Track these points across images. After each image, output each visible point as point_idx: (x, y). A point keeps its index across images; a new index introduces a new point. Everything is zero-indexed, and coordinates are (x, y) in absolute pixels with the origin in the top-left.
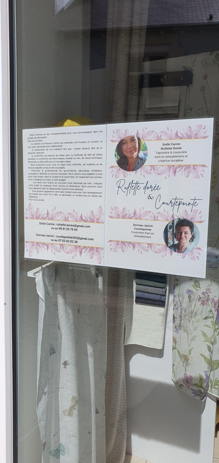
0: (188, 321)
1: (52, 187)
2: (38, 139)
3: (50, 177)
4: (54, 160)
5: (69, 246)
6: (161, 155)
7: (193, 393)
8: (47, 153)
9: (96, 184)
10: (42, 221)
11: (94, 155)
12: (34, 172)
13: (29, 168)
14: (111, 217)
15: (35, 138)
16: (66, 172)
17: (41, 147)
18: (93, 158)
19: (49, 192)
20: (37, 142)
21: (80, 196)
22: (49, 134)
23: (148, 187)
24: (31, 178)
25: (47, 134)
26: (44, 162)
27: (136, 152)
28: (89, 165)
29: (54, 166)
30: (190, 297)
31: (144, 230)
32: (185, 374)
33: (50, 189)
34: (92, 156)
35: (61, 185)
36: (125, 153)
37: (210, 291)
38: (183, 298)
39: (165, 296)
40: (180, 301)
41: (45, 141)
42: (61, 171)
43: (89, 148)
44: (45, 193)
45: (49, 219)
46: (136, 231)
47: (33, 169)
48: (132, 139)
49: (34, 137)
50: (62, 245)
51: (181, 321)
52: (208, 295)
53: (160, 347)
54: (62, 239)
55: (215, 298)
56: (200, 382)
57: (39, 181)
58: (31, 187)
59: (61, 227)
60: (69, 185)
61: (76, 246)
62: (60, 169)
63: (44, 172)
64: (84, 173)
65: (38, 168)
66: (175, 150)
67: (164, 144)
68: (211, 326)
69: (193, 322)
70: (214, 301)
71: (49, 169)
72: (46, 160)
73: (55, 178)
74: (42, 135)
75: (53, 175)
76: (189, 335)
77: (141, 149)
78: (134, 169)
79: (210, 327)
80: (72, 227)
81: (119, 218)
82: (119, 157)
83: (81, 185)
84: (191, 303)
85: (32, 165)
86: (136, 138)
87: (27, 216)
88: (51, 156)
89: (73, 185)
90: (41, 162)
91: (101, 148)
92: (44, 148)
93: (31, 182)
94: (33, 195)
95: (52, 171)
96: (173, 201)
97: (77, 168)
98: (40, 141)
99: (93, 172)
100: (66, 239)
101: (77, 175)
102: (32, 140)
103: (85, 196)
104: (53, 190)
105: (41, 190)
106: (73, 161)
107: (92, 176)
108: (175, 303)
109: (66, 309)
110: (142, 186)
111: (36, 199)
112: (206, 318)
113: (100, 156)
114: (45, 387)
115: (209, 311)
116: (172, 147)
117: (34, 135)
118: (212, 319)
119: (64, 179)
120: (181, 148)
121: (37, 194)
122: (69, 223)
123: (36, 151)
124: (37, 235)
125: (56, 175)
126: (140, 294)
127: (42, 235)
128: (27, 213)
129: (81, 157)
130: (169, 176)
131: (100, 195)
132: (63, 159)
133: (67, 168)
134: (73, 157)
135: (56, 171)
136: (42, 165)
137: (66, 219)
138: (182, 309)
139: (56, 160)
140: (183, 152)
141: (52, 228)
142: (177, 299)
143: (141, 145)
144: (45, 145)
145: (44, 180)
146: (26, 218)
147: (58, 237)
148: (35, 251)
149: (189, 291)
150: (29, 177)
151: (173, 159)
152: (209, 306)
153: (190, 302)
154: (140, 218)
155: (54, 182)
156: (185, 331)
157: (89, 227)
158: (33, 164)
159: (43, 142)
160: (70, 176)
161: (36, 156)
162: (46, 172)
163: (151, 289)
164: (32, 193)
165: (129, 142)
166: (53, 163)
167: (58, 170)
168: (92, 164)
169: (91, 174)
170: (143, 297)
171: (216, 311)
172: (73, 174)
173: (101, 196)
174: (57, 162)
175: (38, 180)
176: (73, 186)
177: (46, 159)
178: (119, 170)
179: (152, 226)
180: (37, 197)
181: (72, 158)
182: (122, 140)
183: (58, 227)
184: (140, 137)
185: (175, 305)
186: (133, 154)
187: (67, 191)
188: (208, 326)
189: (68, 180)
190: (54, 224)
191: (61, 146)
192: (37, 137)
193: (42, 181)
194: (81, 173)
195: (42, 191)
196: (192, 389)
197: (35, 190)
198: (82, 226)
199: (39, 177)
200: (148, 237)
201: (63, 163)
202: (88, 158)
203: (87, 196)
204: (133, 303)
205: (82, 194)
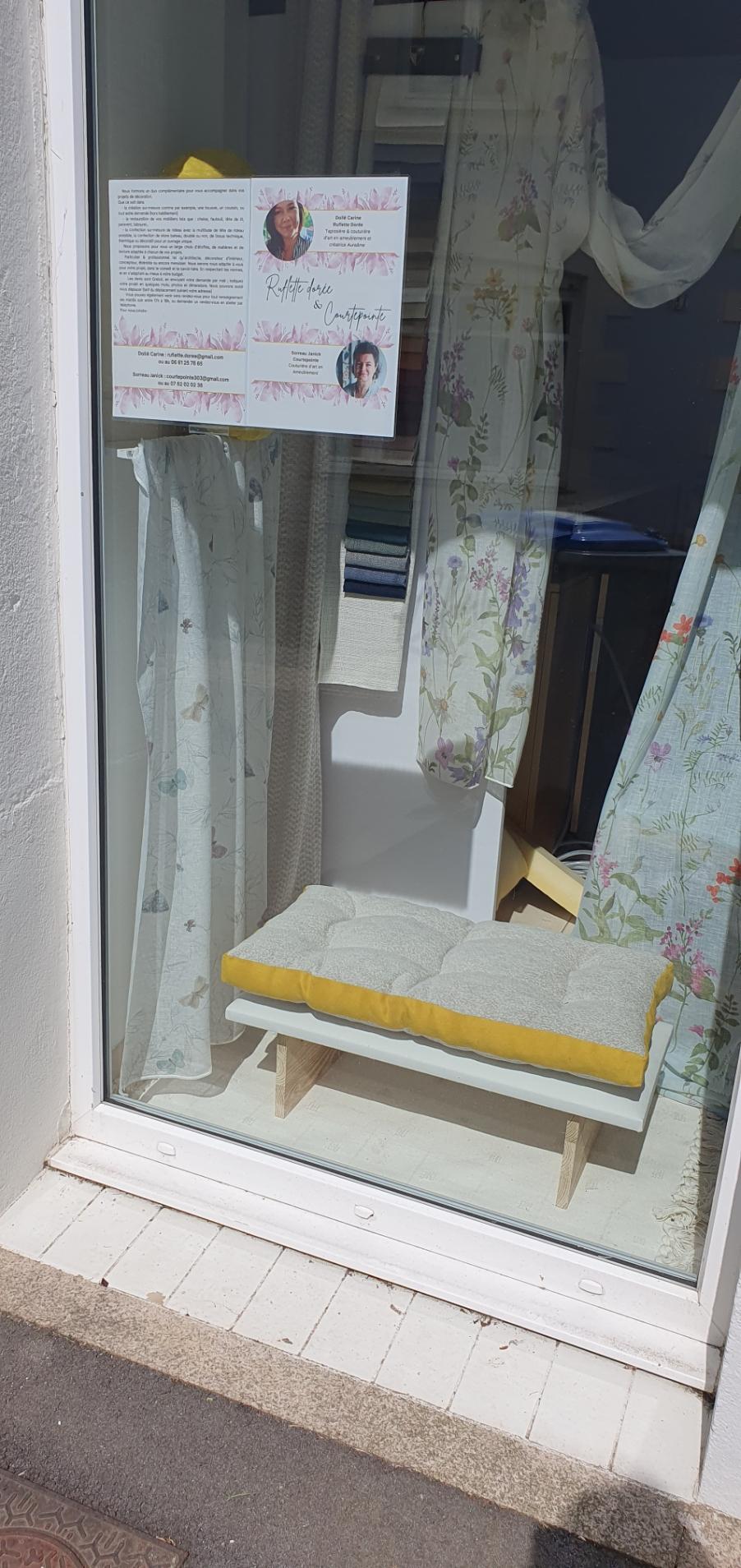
0: (448, 626)
1: (160, 287)
2: (137, 200)
3: (157, 269)
4: (163, 239)
5: (189, 394)
6: (334, 235)
7: (453, 776)
8: (151, 225)
9: (234, 281)
10: (144, 349)
11: (230, 231)
12: (130, 260)
13: (120, 252)
14: (257, 340)
15: (132, 197)
16: (184, 261)
17: (142, 213)
18: (228, 236)
19: (155, 295)
20: (134, 205)
21: (207, 302)
22: (156, 191)
23: (314, 289)
24: (123, 271)
25: (153, 191)
26: (147, 241)
27: (295, 228)
28: (222, 248)
29: (164, 250)
30: (454, 573)
31: (308, 360)
32: (441, 739)
33: (157, 290)
34: (227, 233)
35: (176, 282)
36: (279, 230)
37: (495, 557)
38: (442, 576)
39: (406, 573)
40: (435, 584)
41: (148, 203)
42: (175, 258)
43: (222, 219)
44: (147, 298)
45: (155, 346)
46: (295, 363)
47: (128, 254)
48: (291, 207)
49: (129, 194)
50: (177, 393)
51: (435, 627)
52: (490, 566)
53: (391, 686)
54: (177, 380)
55: (503, 572)
56: (466, 751)
57: (138, 276)
58: (125, 287)
59: (175, 359)
60: (189, 283)
61: (199, 393)
62: (174, 255)
63: (146, 260)
64: (214, 261)
65: (136, 252)
66: (354, 228)
67: (337, 218)
68: (493, 633)
69: (458, 626)
70: (503, 579)
71: (156, 255)
72: (150, 238)
73: (165, 271)
74: (143, 191)
75: (162, 266)
76: (450, 655)
77: (303, 224)
78: (292, 257)
79: (490, 635)
80: (193, 359)
81: (269, 341)
82: (269, 236)
83: (208, 284)
84: (456, 586)
85: (125, 246)
86: (296, 205)
87: (118, 340)
88: (159, 230)
89: (195, 283)
90: (142, 241)
91: (242, 219)
92: (146, 216)
93: (125, 279)
94: (127, 303)
95: (159, 258)
96: (351, 312)
97: (203, 253)
98: (139, 203)
99: (229, 261)
100: (183, 381)
101: (202, 266)
102: (125, 200)
103: (215, 303)
104: (161, 293)
105: (142, 292)
106: (195, 242)
107: (226, 267)
108: (427, 591)
109: (187, 527)
110: (305, 286)
111: (133, 308)
112: (483, 616)
113: (239, 234)
114: (151, 653)
115: (490, 601)
116: (349, 222)
117: (129, 191)
118: (495, 619)
119: (180, 272)
120: (362, 225)
121: (134, 300)
122: (189, 352)
123: (133, 222)
124: (134, 374)
125: (167, 266)
126: (355, 573)
127: (143, 375)
128: (116, 335)
129: (209, 234)
130: (345, 270)
131: (240, 301)
132: (179, 236)
133: (186, 252)
134: (196, 233)
135: (168, 258)
136: (143, 247)
137: (184, 345)
138: (440, 601)
139: (167, 239)
140: (365, 232)
141: (160, 362)
142: (431, 582)
143: (304, 217)
144: (148, 211)
145: (147, 274)
146: (115, 344)
147: (171, 377)
148: (131, 403)
149: (454, 561)
150: (121, 268)
151: (351, 242)
152: (491, 588)
153: (455, 583)
154: (302, 341)
155: (164, 277)
156: (444, 648)
157: (222, 357)
158: (128, 244)
159: (144, 205)
160: (190, 266)
161: (133, 230)
162: (151, 260)
163: (377, 561)
164: (125, 297)
165: (285, 211)
166: (162, 244)
167: (171, 256)
168: (226, 248)
169: (224, 264)
170: (360, 578)
171: (504, 601)
172: (195, 264)
173: (241, 303)
174: (169, 241)
175: (136, 274)
176: (196, 286)
177: (150, 236)
178: (271, 258)
179: (320, 354)
180: (134, 305)
181: (194, 236)
182: (275, 207)
183: (170, 359)
184: (303, 204)
185: (427, 597)
186: (292, 231)
187: (186, 294)
188: (486, 633)
189: (187, 275)
190: (162, 355)
191: (177, 213)
192: (134, 194)
193: (143, 277)
194: (208, 261)
195: (143, 295)
196: (451, 769)
197: (131, 292)
198: (209, 357)
199: (138, 268)
200: (313, 373)
201: (179, 244)
202: (220, 236)
203: (218, 303)
204: (338, 594)
205: (211, 300)
